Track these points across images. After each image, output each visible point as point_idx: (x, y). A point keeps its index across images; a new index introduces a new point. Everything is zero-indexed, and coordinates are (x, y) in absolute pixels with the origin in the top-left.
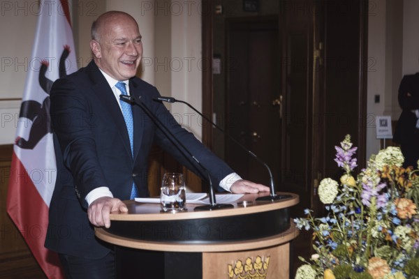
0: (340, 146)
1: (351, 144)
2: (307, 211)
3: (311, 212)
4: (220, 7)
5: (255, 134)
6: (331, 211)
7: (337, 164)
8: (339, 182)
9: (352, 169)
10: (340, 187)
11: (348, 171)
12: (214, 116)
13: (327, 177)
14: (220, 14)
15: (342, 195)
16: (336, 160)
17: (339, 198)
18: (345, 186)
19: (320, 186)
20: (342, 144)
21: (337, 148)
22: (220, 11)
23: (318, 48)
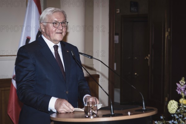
0: (179, 83)
1: (184, 82)
2: (162, 117)
3: (164, 118)
4: (119, 10)
5: (136, 74)
6: (174, 117)
7: (177, 92)
8: (179, 102)
9: (185, 95)
10: (179, 105)
11: (183, 96)
12: (115, 64)
13: (172, 99)
14: (118, 13)
15: (180, 109)
16: (177, 90)
17: (178, 111)
18: (182, 104)
19: (169, 104)
20: (180, 82)
21: (177, 84)
22: (119, 12)
23: (167, 31)
